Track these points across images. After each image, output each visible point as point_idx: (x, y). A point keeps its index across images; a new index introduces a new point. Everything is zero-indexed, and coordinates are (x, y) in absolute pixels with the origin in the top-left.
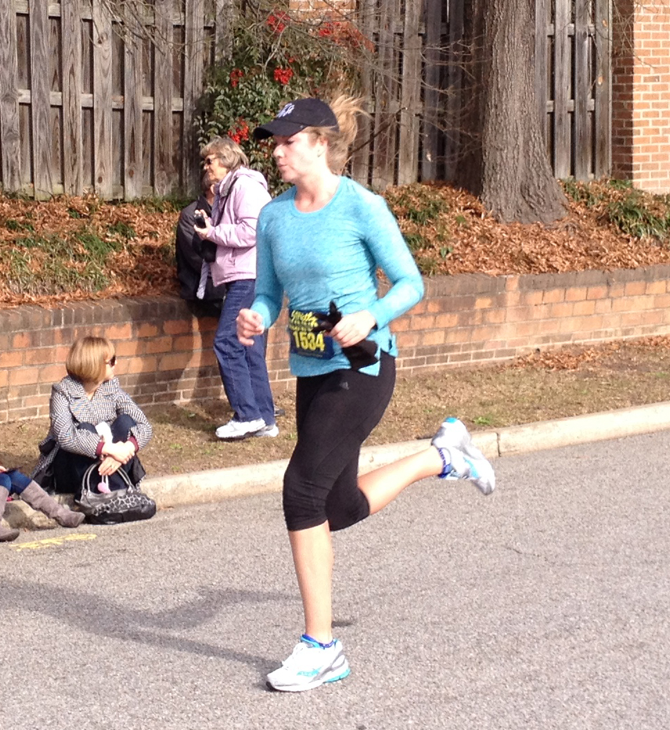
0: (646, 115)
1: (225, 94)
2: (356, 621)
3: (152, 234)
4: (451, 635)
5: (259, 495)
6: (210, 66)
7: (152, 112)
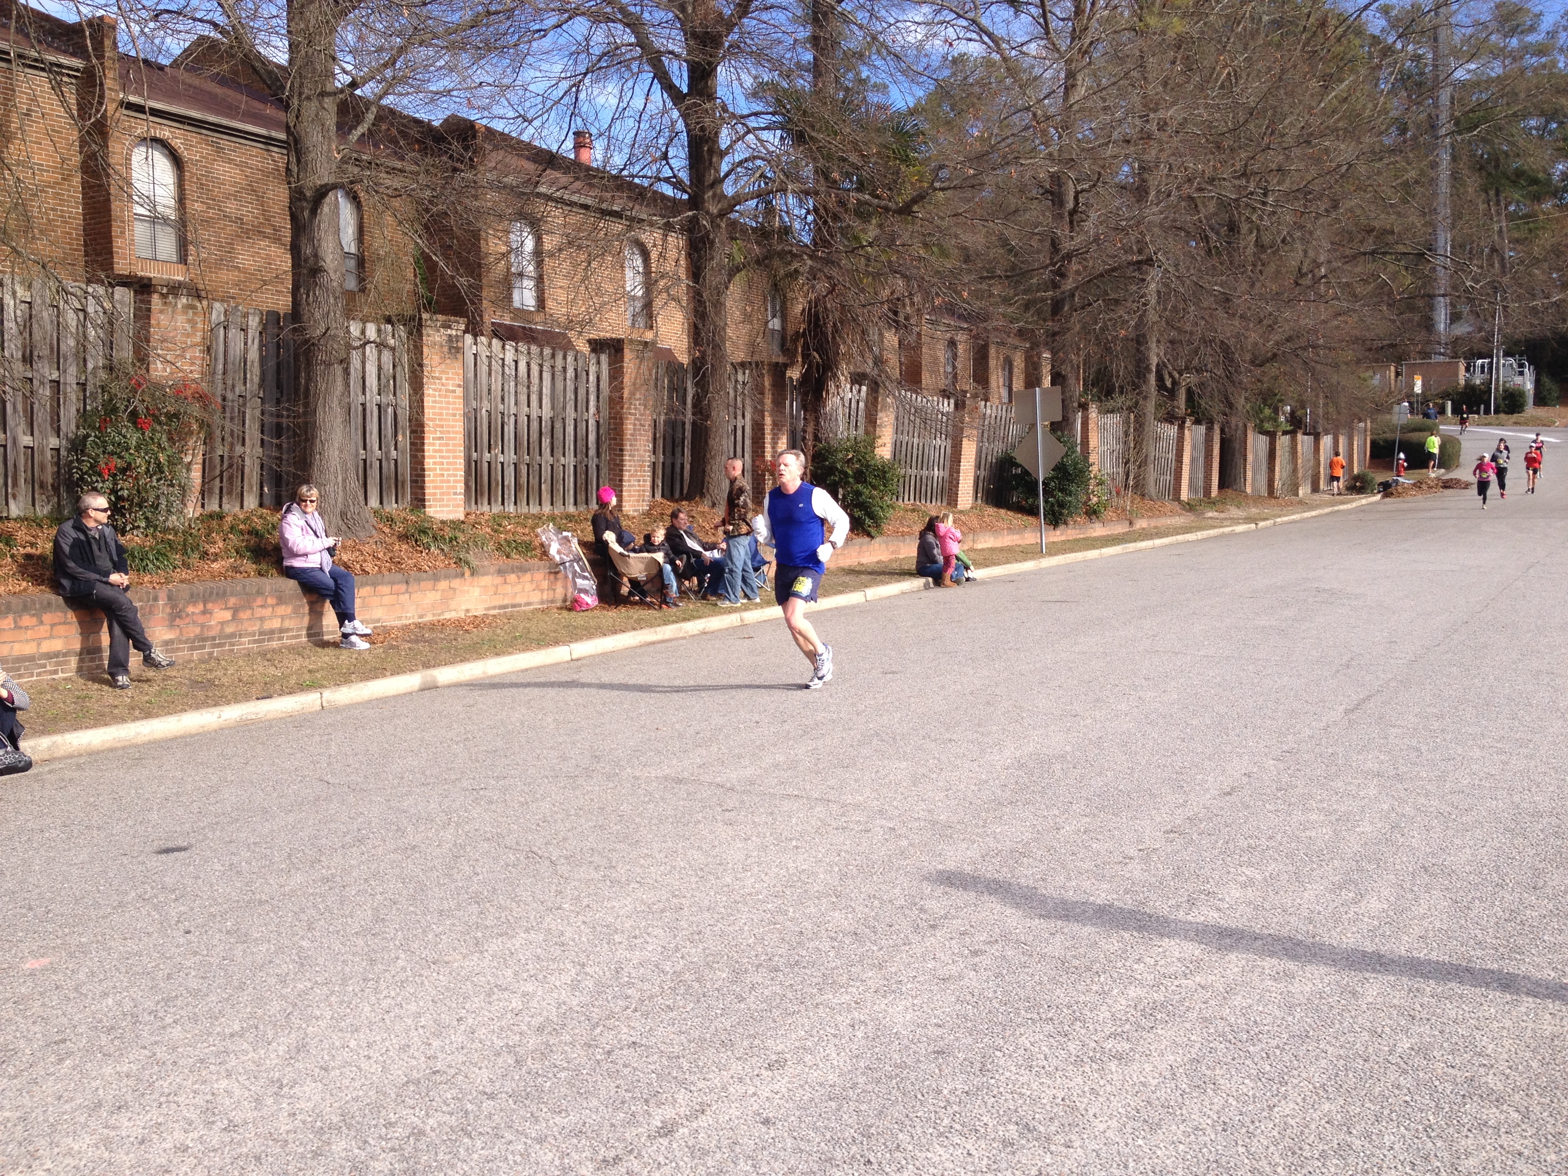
0: (435, 463)
1: (96, 436)
2: (191, 846)
3: (32, 545)
4: (268, 852)
5: (124, 748)
6: (83, 415)
7: (32, 448)
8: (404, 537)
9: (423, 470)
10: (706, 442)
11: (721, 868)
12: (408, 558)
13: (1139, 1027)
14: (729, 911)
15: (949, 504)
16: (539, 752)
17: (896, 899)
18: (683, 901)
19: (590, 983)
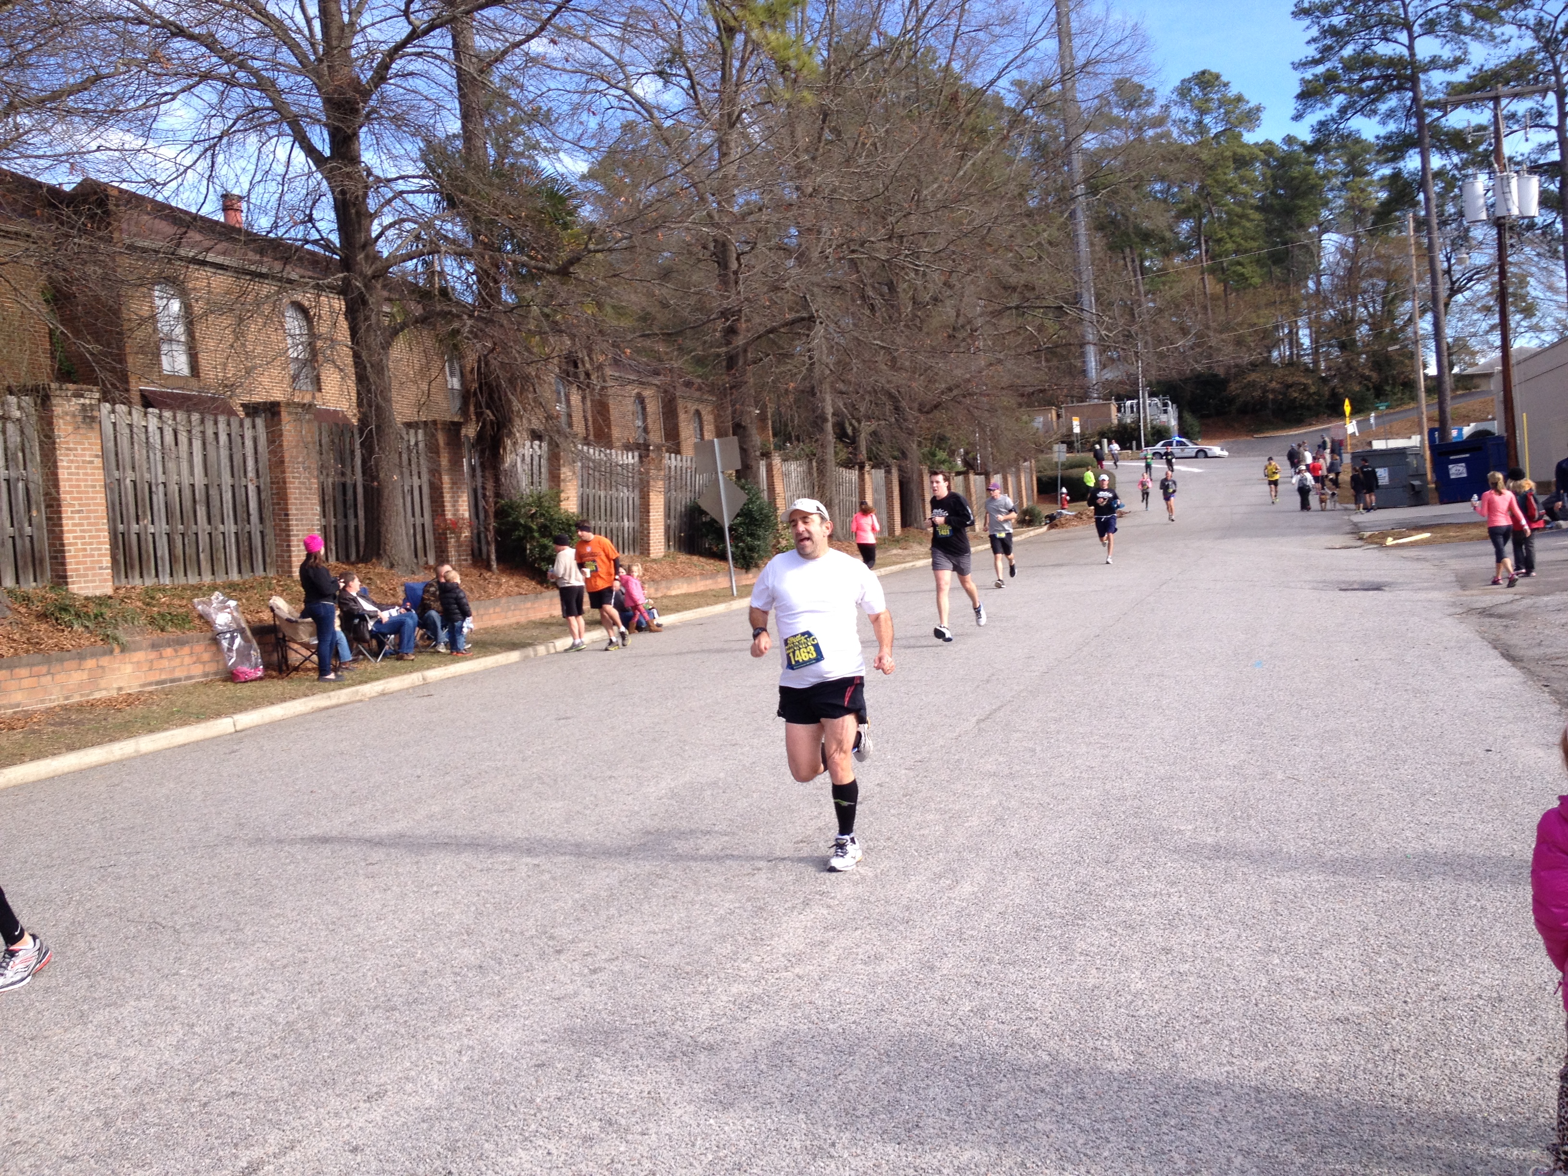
0: (75, 538)
8: (43, 616)
9: (63, 545)
10: (380, 504)
11: (355, 920)
12: (48, 638)
13: (734, 1019)
14: (355, 959)
15: (641, 553)
16: (179, 824)
17: (527, 930)
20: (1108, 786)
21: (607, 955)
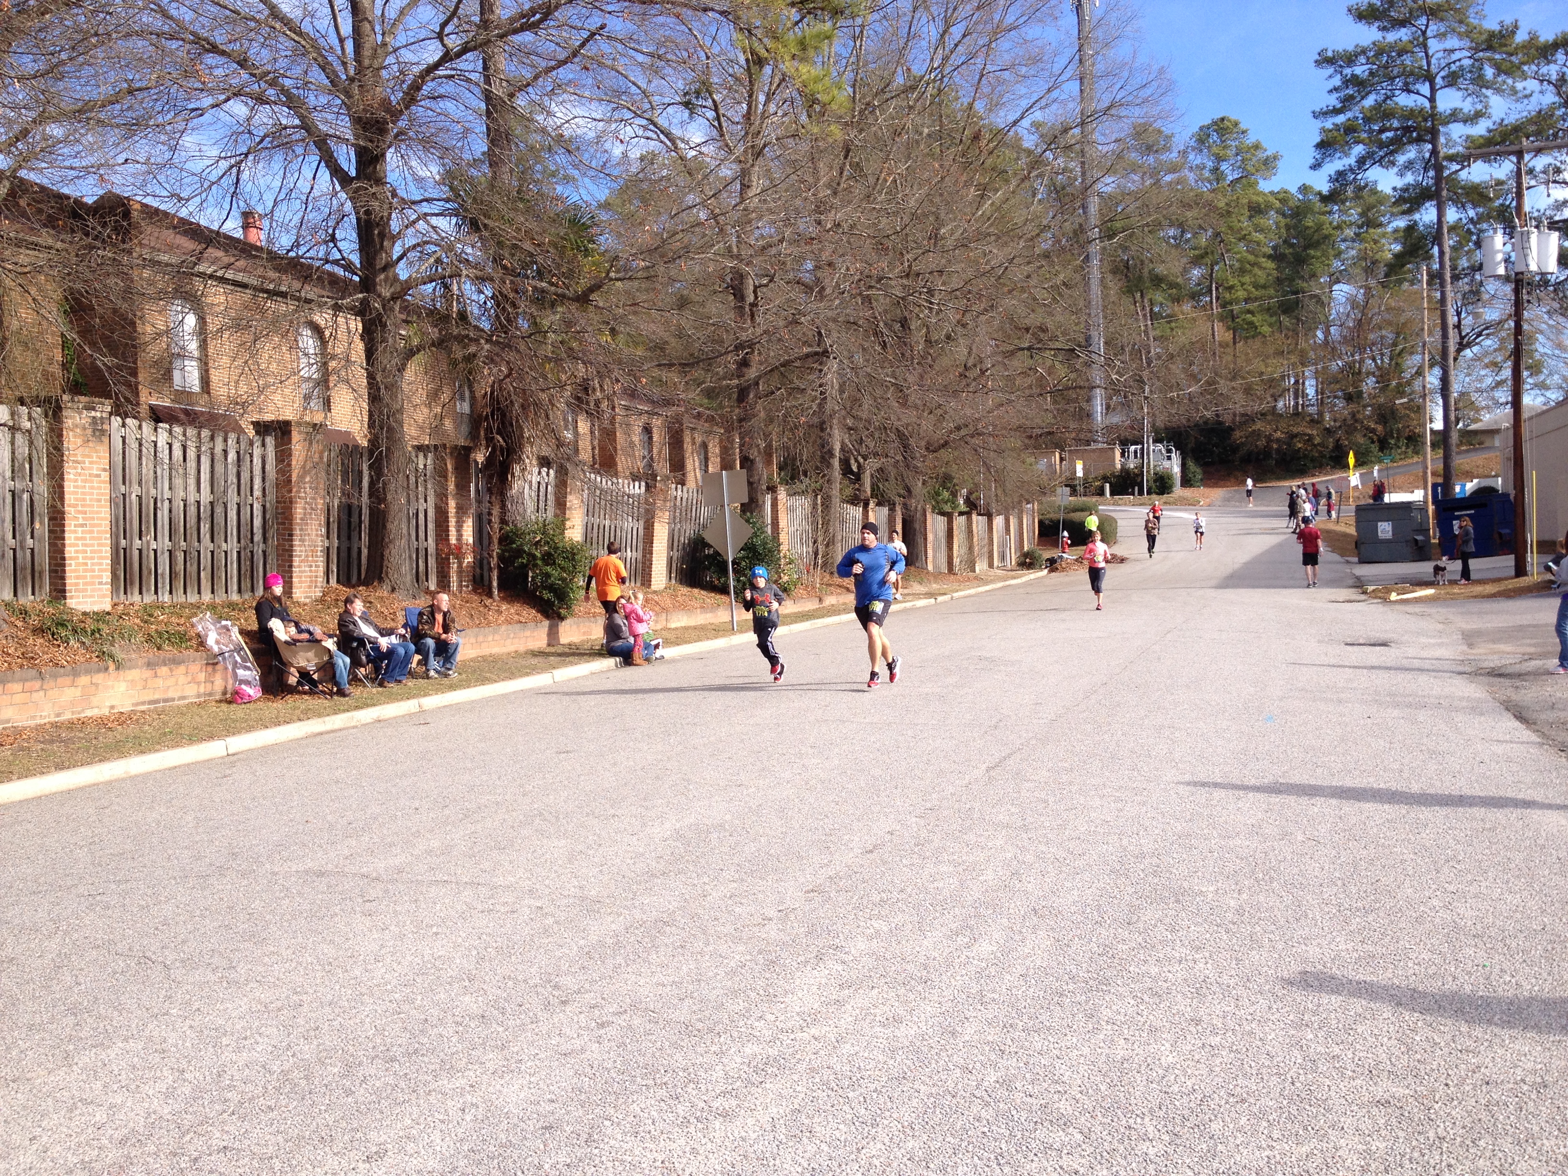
0: (76, 552)
8: (39, 631)
9: (64, 559)
10: (384, 527)
11: (351, 961)
12: (43, 653)
13: (749, 1083)
14: (353, 1004)
15: (643, 584)
16: (170, 852)
17: (531, 978)
18: (304, 997)
19: (187, 1089)
20: (1125, 842)
21: (614, 1008)
